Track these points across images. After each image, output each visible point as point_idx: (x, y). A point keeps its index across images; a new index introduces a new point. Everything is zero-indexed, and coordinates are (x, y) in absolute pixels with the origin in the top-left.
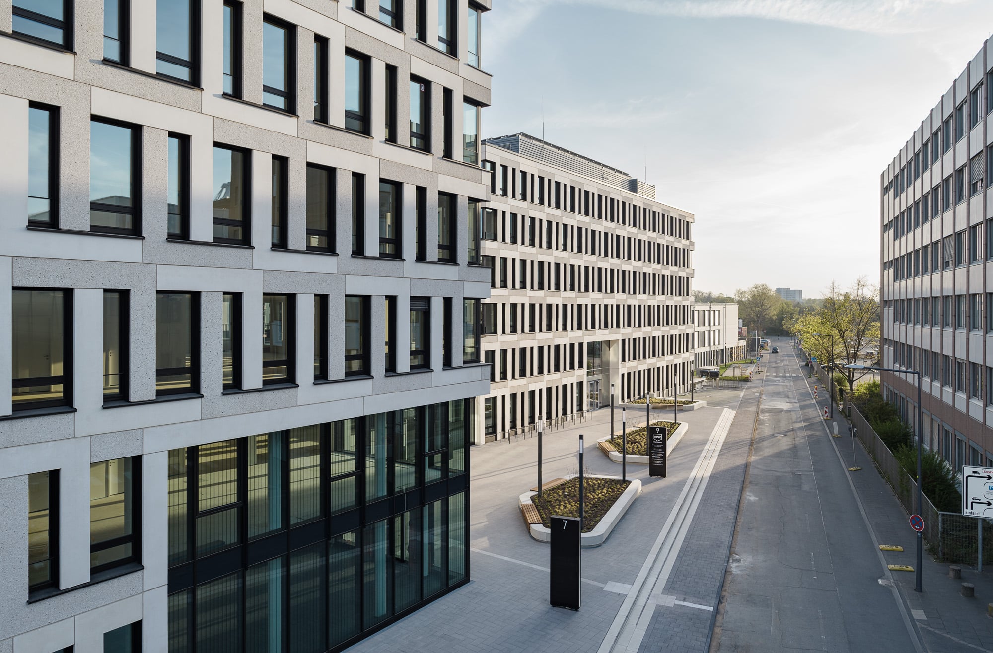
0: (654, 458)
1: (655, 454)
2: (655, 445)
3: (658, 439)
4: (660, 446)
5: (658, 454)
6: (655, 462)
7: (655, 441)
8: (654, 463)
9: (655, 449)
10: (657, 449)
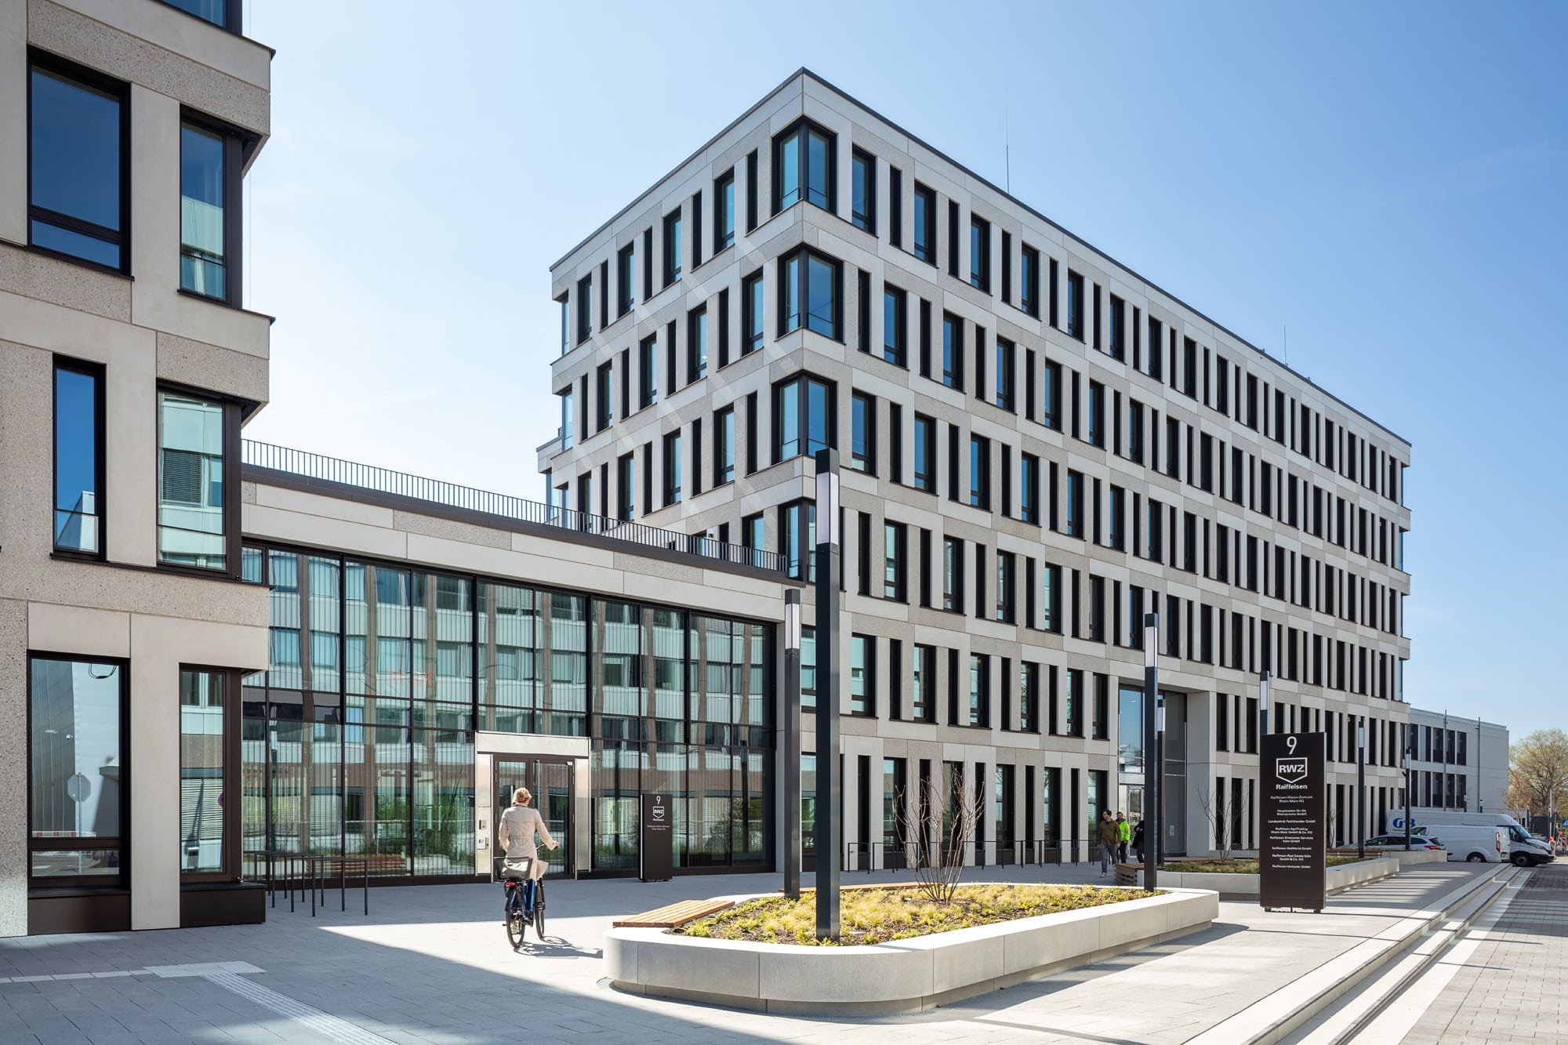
0: (1279, 843)
1: (1283, 830)
2: (1282, 800)
3: (1291, 776)
4: (1301, 799)
5: (1293, 831)
6: (1283, 858)
7: (1283, 783)
8: (1277, 861)
9: (1280, 812)
10: (1291, 812)
